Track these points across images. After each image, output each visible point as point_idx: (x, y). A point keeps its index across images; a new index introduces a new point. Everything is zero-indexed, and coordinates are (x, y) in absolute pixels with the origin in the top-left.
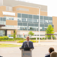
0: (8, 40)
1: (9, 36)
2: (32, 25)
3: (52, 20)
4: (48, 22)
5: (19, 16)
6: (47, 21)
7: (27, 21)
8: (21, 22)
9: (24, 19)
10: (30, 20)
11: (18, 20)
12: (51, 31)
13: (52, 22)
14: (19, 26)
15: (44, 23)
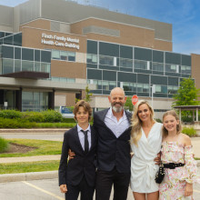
1: (63, 112)
2: (131, 78)
3: (189, 65)
4: (178, 72)
5: (91, 48)
6: (175, 68)
7: (115, 65)
8: (98, 69)
9: (107, 58)
10: (124, 63)
11: (89, 60)
13: (189, 71)
14: (92, 81)
15: (166, 74)
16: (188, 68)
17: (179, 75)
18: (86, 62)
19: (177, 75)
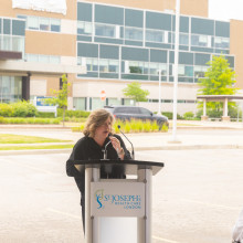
0: (34, 119)
1: (38, 104)
2: (142, 55)
3: (227, 35)
4: (209, 46)
5: (84, 13)
6: (206, 40)
7: (117, 36)
8: (93, 42)
9: (106, 27)
10: (131, 33)
11: (80, 31)
12: (224, 82)
13: (226, 45)
14: (84, 59)
15: (192, 49)
16: (226, 40)
17: (211, 50)
18: (75, 33)
19: (207, 50)
